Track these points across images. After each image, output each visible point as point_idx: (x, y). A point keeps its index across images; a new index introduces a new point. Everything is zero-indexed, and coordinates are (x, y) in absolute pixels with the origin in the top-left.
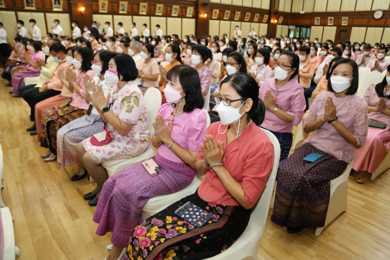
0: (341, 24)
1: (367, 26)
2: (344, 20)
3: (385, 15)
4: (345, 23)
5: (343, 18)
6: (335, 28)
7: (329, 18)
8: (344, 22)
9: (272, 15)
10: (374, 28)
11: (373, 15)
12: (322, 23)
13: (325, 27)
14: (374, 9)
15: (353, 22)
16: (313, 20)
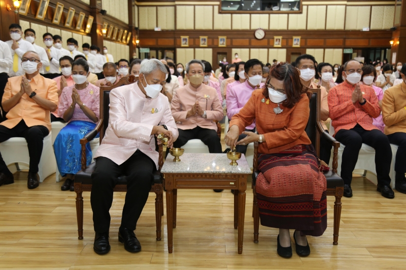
1: (250, 47)
2: (221, 40)
3: (266, 35)
4: (223, 44)
5: (220, 37)
6: (210, 50)
7: (201, 37)
10: (257, 50)
12: (192, 44)
13: (197, 49)
14: (253, 28)
15: (232, 42)
16: (178, 39)
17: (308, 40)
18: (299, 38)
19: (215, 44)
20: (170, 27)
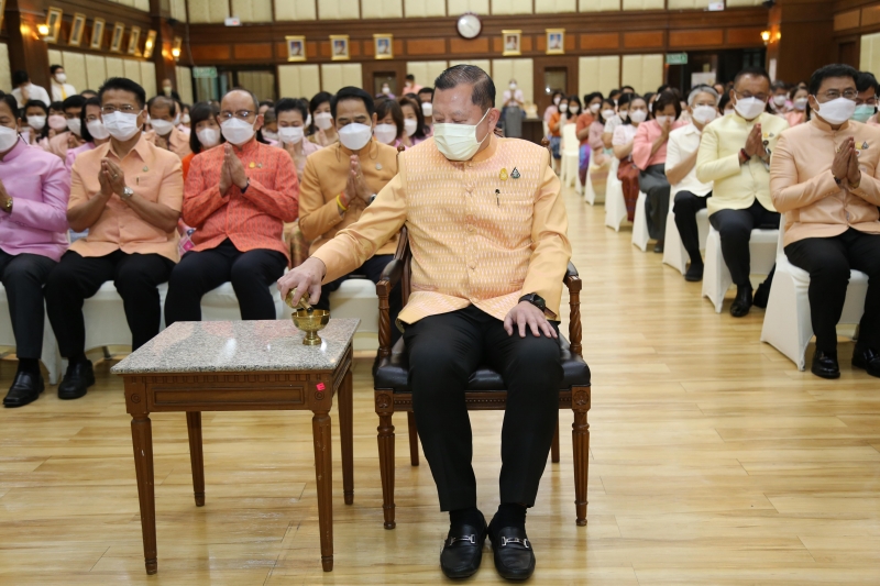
0: (373, 55)
1: (447, 57)
2: (381, 42)
3: (485, 29)
4: (385, 52)
5: (377, 37)
6: (357, 68)
7: (334, 38)
8: (383, 51)
9: (163, 32)
11: (456, 27)
12: (314, 54)
13: (325, 67)
14: (453, 12)
15: (405, 47)
16: (280, 45)
17: (583, 36)
18: (561, 31)
19: (367, 52)
20: (262, 15)
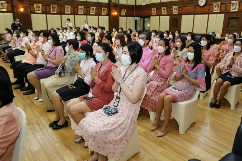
0: (173, 13)
1: (194, 14)
2: (175, 9)
3: (208, 2)
4: (176, 12)
5: (174, 7)
6: (168, 17)
8: (175, 12)
9: (111, 8)
10: (200, 16)
11: (198, 3)
12: (158, 13)
13: (161, 17)
15: (182, 10)
16: (151, 11)
18: (237, 2)
19: (171, 12)
20: (149, 2)
